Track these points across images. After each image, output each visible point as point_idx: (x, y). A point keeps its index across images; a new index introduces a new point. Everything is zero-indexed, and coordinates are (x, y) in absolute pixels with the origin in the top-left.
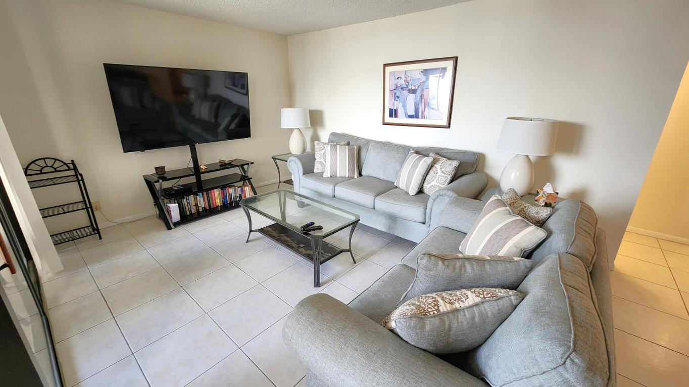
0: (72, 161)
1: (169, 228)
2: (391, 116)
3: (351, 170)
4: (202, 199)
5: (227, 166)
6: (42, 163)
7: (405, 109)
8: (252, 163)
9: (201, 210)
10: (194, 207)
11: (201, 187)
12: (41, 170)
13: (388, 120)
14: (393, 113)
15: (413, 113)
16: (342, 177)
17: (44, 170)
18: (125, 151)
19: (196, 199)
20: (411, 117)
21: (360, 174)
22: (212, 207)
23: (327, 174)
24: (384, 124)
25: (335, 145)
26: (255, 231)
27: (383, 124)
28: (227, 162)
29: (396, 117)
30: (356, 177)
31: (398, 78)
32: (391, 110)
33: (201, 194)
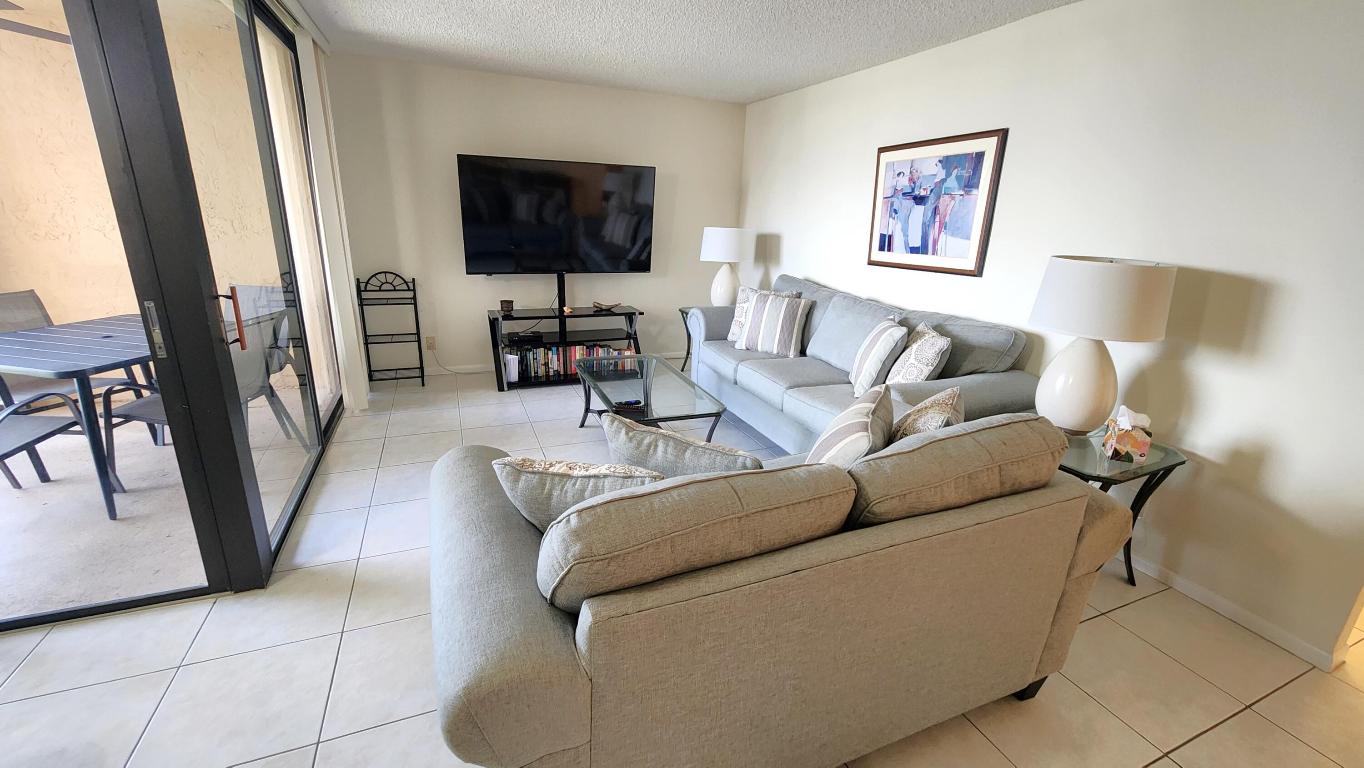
0: (414, 279)
1: (501, 389)
2: (882, 248)
3: (784, 343)
4: (555, 357)
5: (604, 313)
6: (382, 277)
7: (906, 235)
8: (642, 314)
9: (551, 373)
10: (543, 368)
11: (563, 340)
12: (380, 287)
13: (878, 256)
14: (886, 243)
15: (917, 243)
16: (767, 352)
17: (384, 287)
18: (468, 273)
19: (546, 354)
20: (914, 250)
21: (803, 353)
22: (569, 373)
23: (741, 345)
24: (871, 263)
25: (767, 296)
26: (593, 412)
27: (869, 264)
28: (604, 307)
29: (889, 250)
30: (792, 356)
31: (899, 174)
32: (883, 237)
33: (554, 349)
